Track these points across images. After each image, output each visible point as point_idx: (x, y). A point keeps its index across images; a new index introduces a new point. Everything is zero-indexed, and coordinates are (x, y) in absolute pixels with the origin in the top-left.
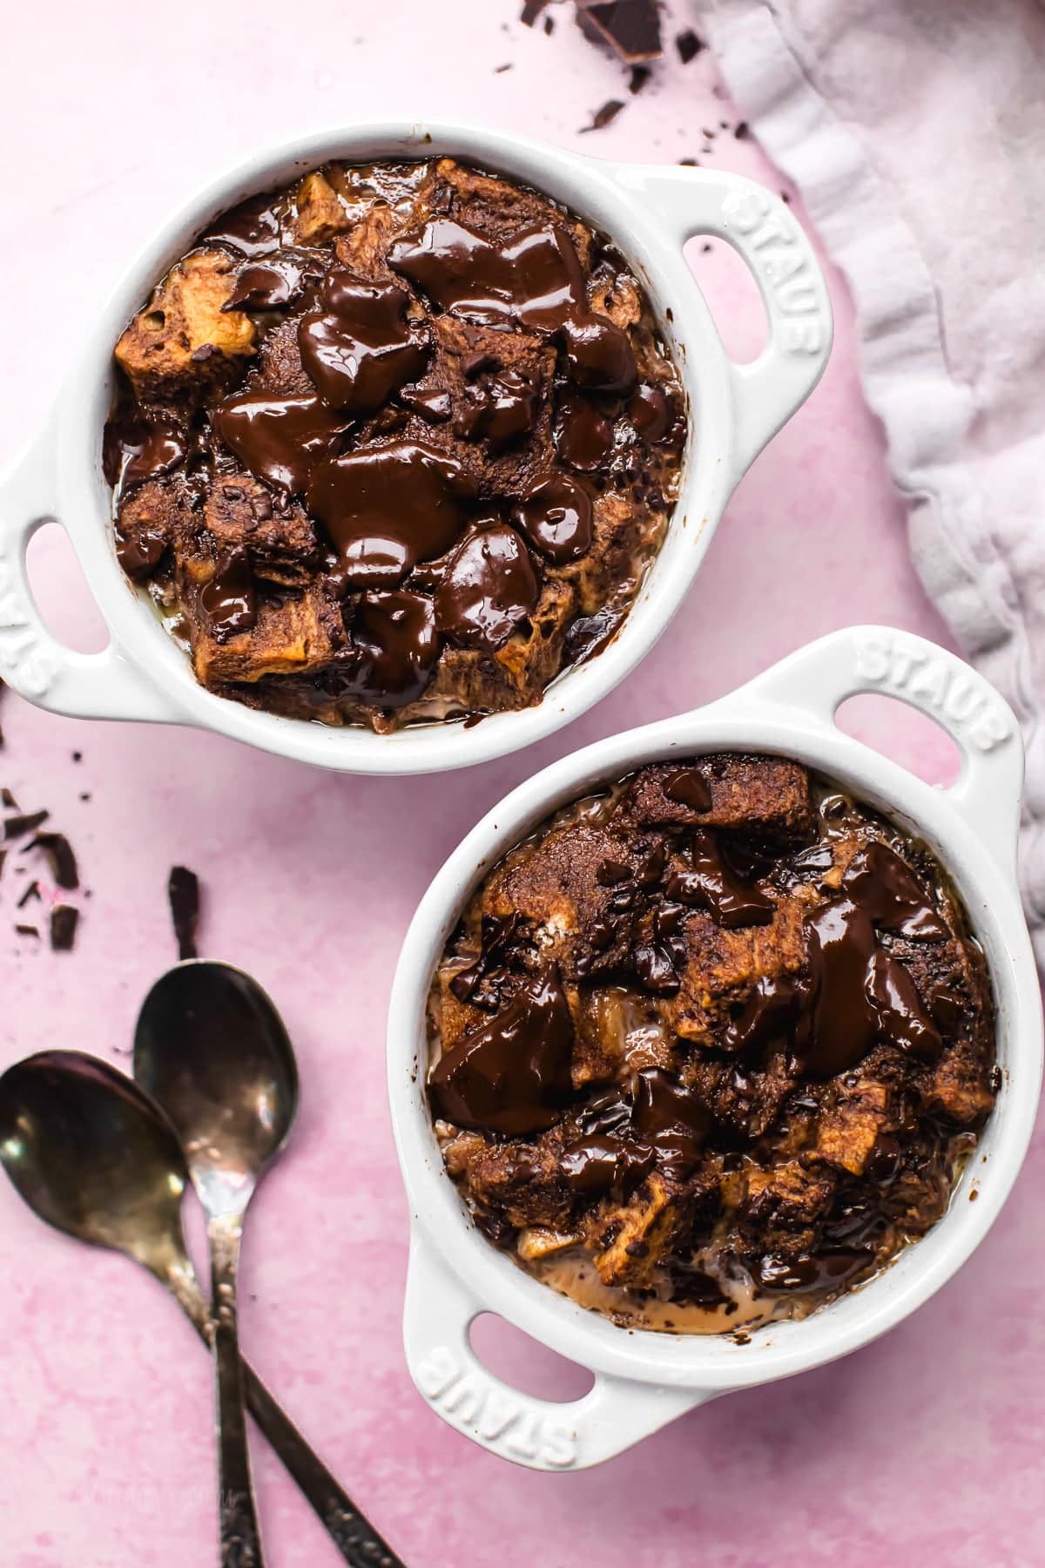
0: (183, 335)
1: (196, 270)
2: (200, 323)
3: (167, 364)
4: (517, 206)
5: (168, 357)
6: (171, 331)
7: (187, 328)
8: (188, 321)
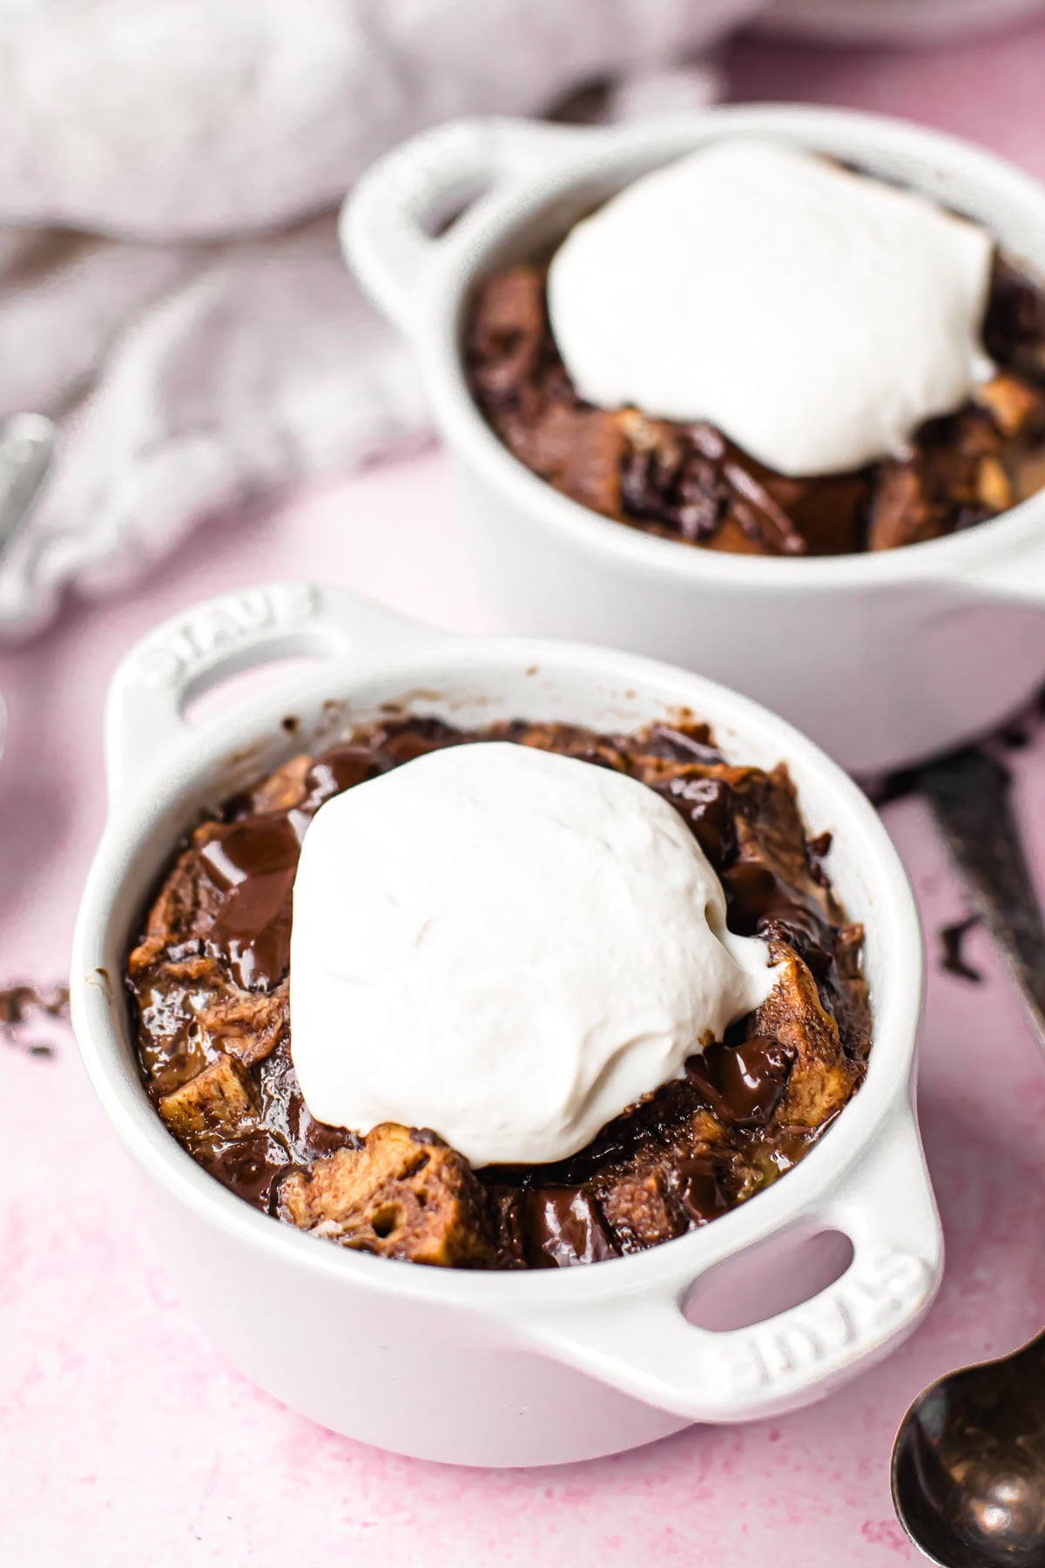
0: (402, 1178)
1: (309, 1205)
2: (382, 1164)
3: (445, 1175)
4: (182, 892)
5: (435, 1180)
6: (399, 1193)
7: (391, 1176)
8: (382, 1180)
